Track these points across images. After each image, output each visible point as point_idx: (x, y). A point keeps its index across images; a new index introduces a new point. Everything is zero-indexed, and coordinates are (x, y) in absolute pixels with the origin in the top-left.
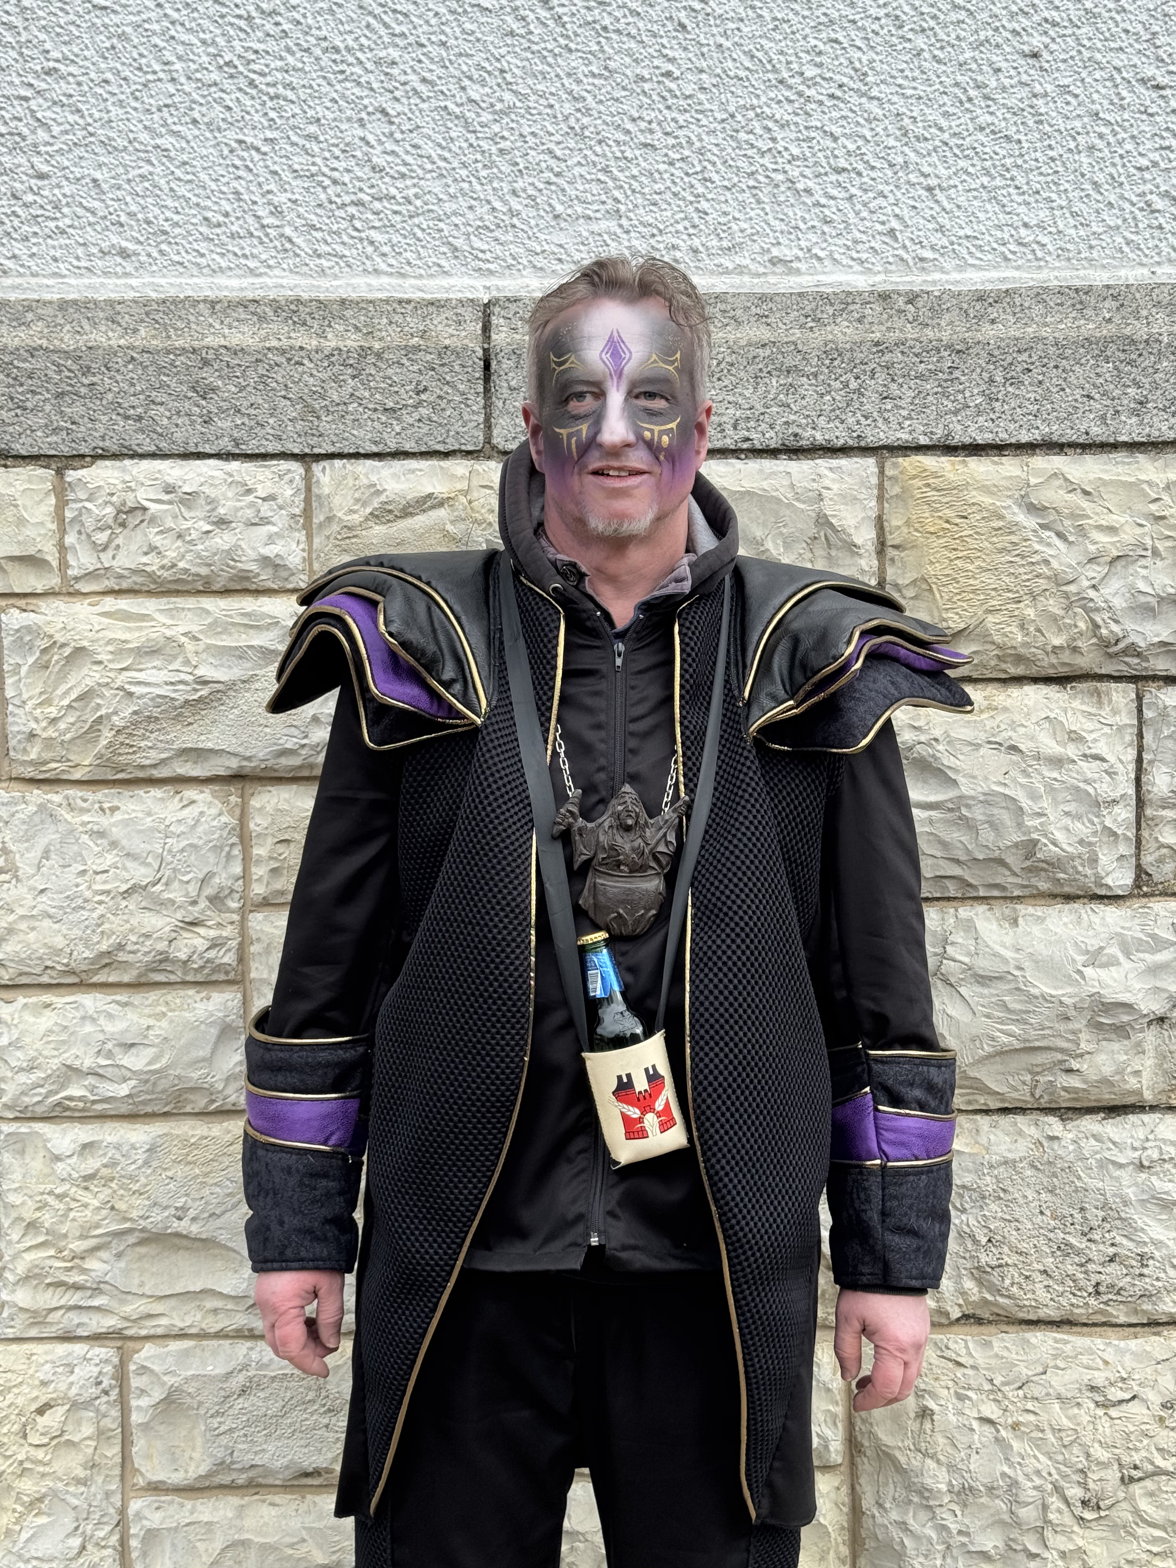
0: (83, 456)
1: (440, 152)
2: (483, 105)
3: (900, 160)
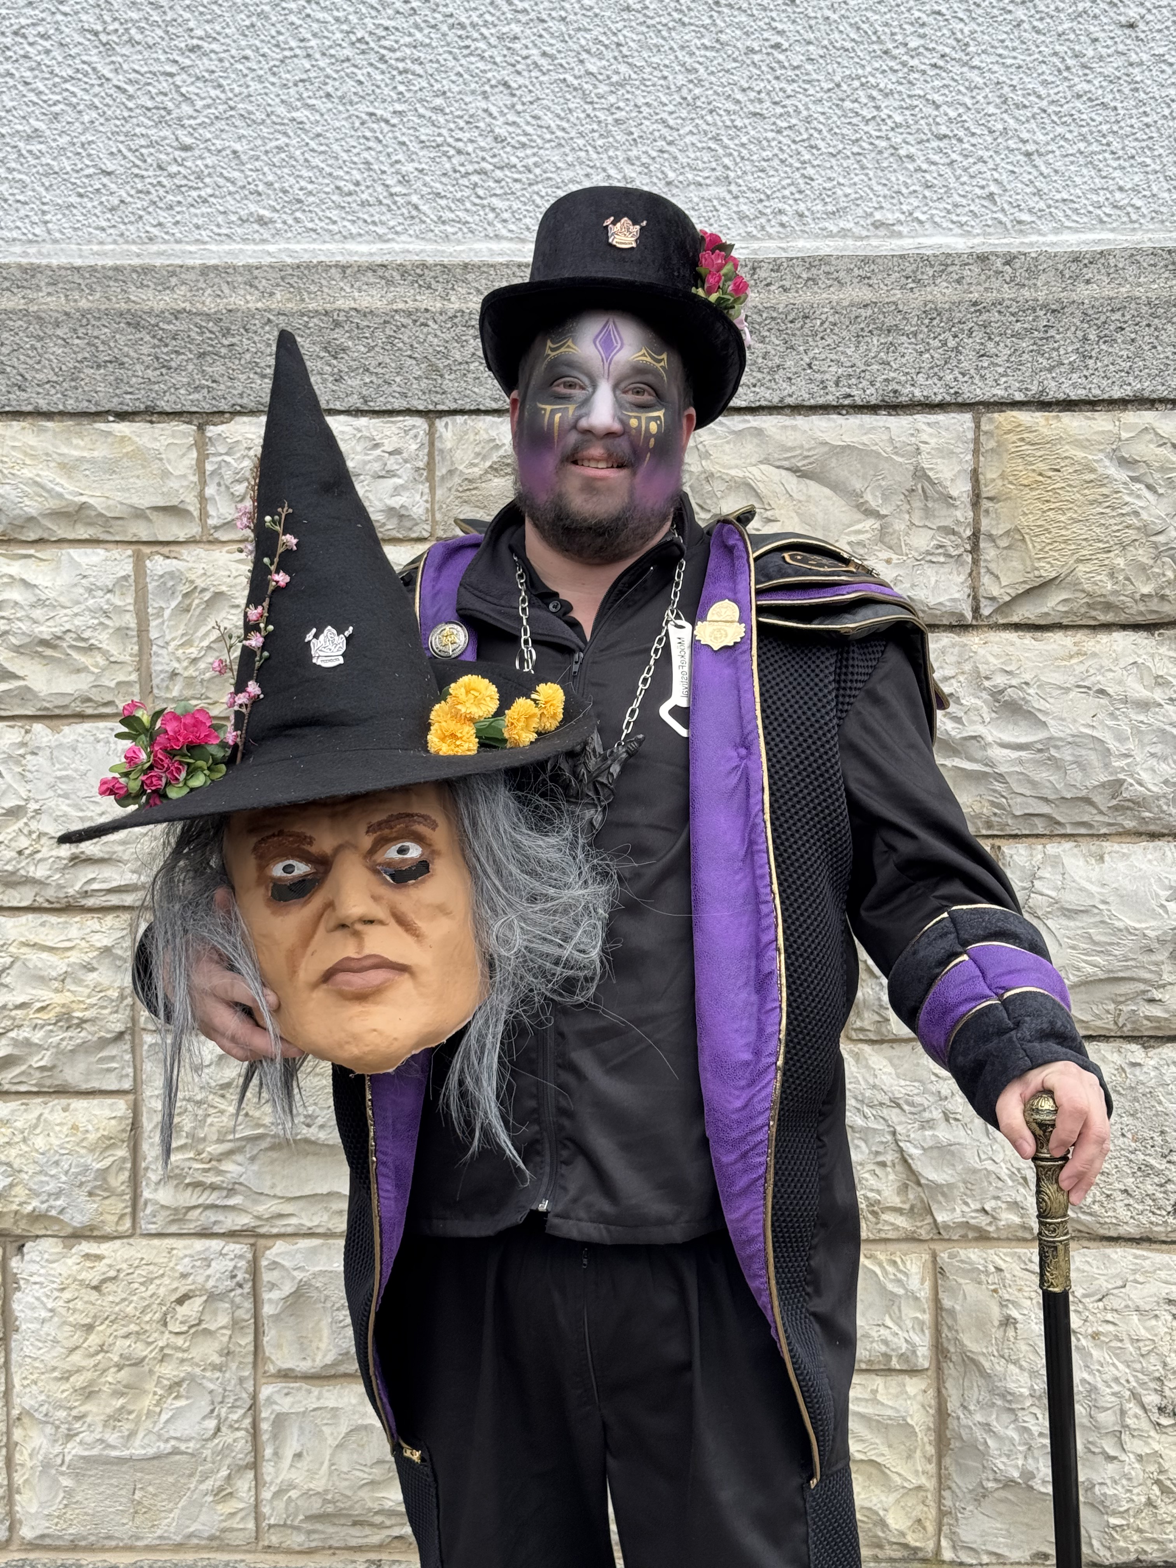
0: (222, 413)
1: (559, 122)
2: (600, 77)
3: (999, 126)
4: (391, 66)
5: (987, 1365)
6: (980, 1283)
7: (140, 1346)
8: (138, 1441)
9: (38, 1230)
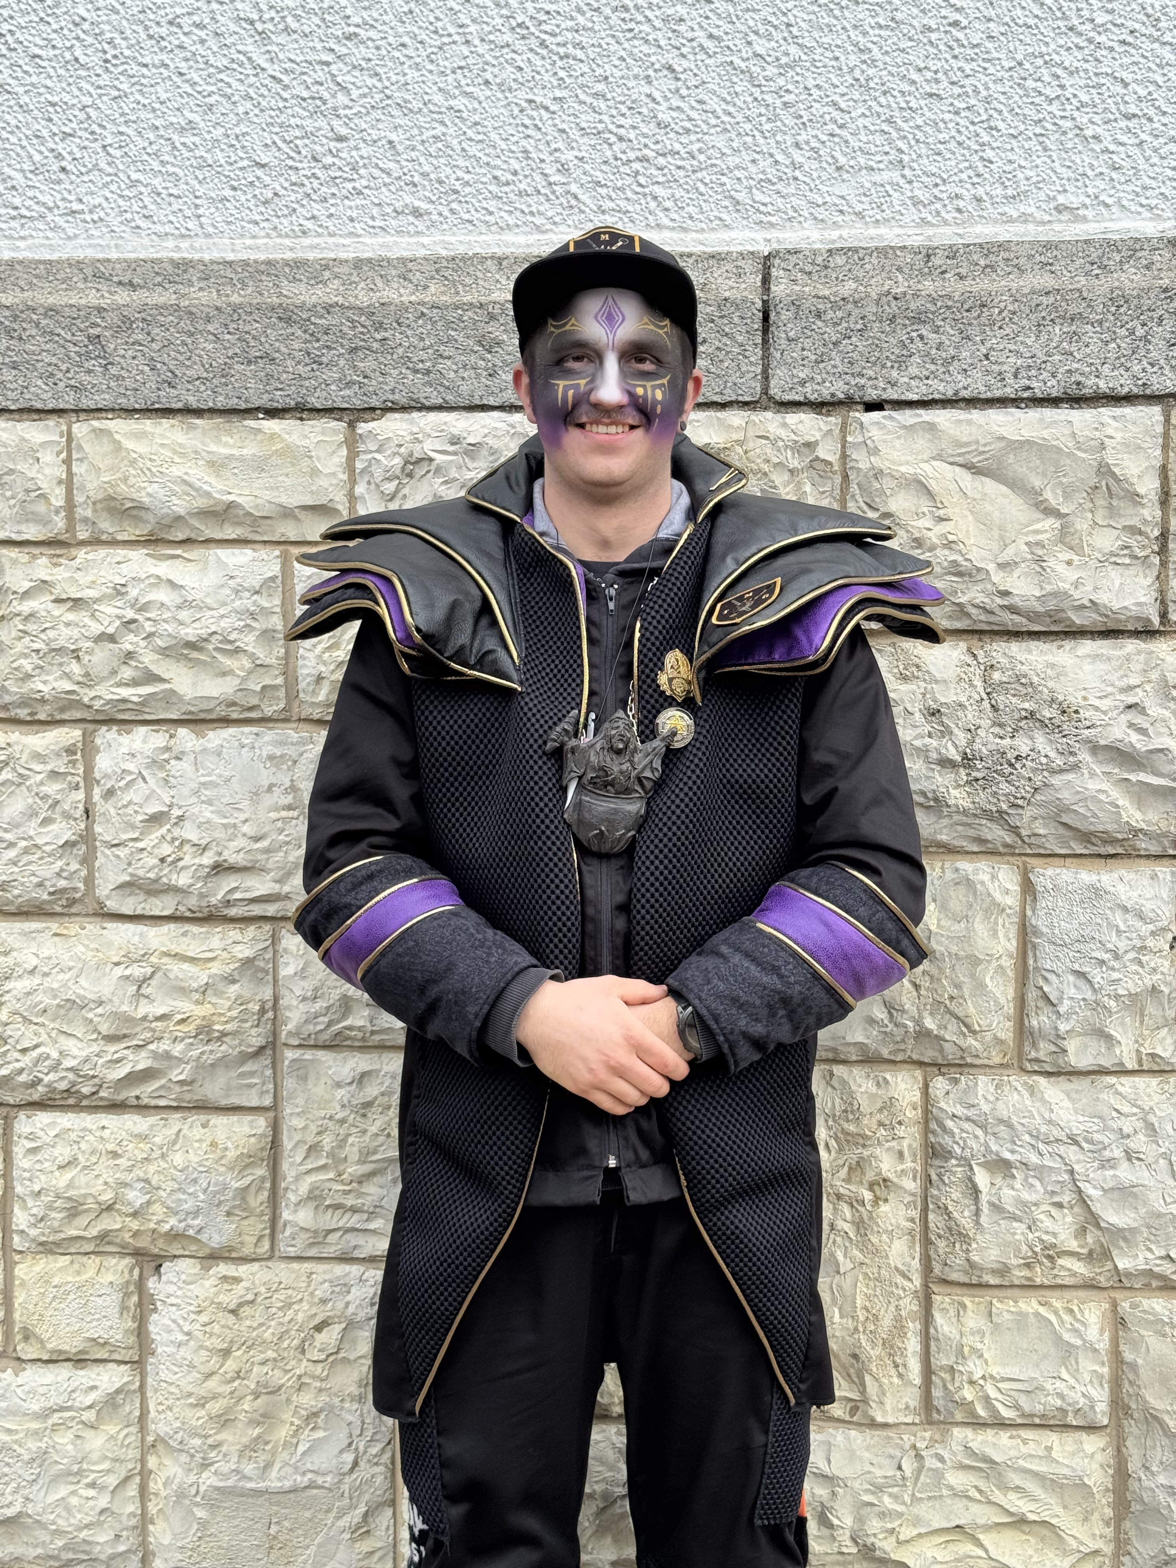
0: (373, 409)
1: (724, 106)
2: (768, 59)
4: (551, 51)
5: (1171, 1424)
6: (1164, 1336)
7: (277, 1373)
8: (274, 1473)
9: (176, 1249)
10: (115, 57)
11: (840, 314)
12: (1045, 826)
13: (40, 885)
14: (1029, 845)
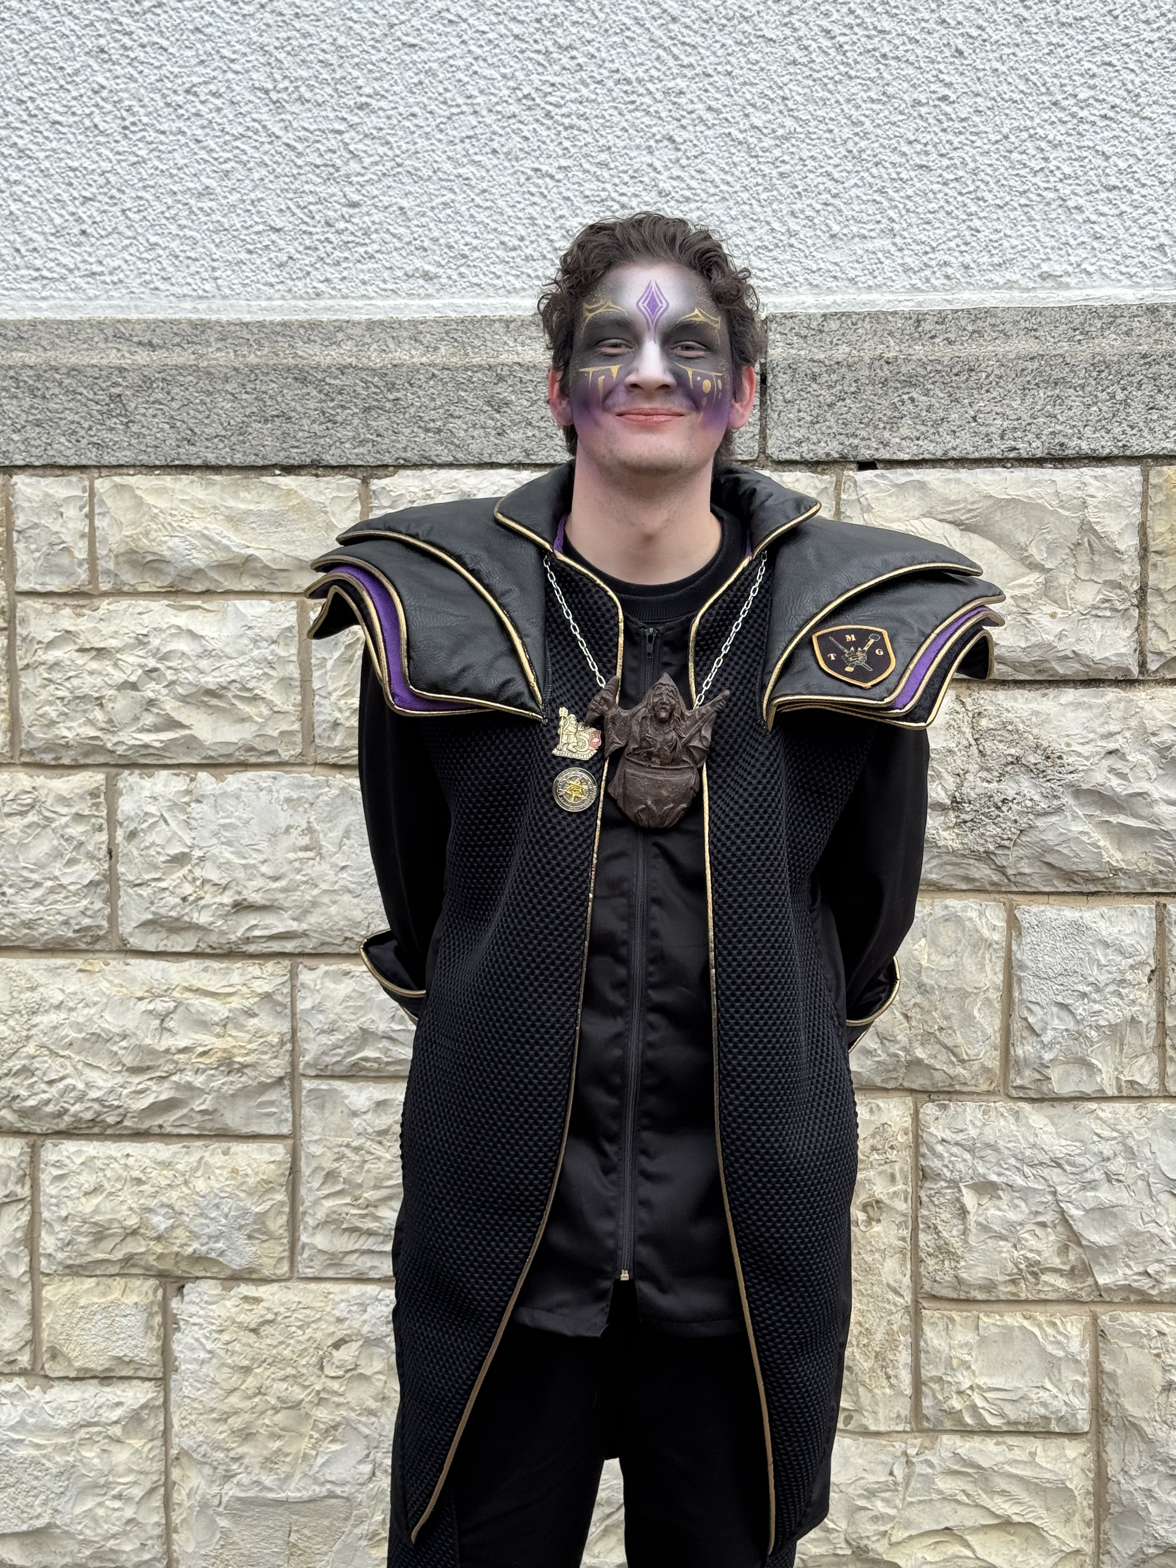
0: (386, 466)
1: (723, 176)
2: (765, 131)
4: (556, 122)
5: (1148, 1430)
6: (1142, 1347)
7: (296, 1389)
8: (293, 1484)
9: (197, 1272)
10: (133, 124)
11: (834, 377)
12: (1030, 865)
13: (66, 923)
14: (1015, 883)
